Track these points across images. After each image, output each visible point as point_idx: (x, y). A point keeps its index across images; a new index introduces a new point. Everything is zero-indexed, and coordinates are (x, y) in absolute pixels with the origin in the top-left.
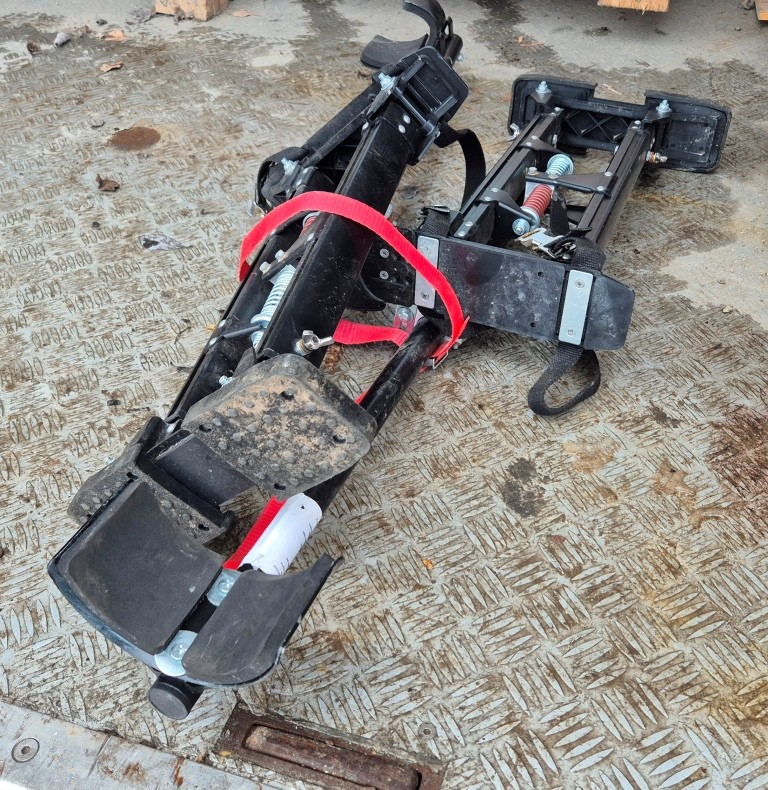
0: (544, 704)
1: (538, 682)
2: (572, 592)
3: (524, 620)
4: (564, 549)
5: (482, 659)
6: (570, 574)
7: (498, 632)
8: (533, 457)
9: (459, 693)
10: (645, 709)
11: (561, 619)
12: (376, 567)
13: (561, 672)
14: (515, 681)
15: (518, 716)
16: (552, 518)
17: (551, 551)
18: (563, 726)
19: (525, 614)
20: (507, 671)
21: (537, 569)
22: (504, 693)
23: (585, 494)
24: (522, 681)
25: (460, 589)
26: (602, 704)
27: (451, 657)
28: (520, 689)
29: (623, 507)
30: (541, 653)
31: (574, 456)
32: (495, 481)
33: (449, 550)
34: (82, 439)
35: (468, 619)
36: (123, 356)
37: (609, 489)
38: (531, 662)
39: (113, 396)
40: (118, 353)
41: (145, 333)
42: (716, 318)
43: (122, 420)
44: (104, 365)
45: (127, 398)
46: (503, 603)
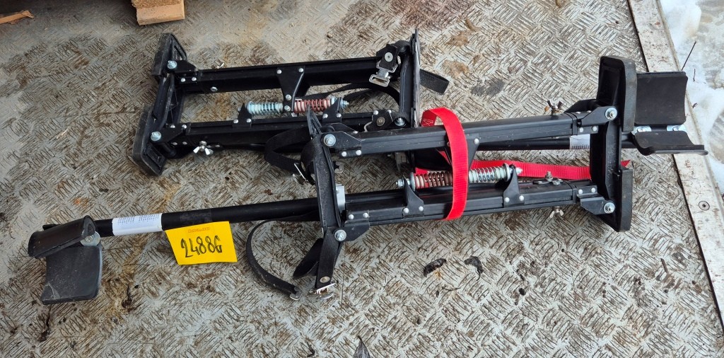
0: (584, 57)
1: (577, 61)
2: (531, 59)
3: (555, 71)
4: (514, 67)
5: (578, 79)
6: (525, 62)
7: (564, 77)
8: (468, 89)
10: (570, 31)
11: (548, 60)
13: (570, 55)
14: (582, 67)
15: (594, 63)
16: (500, 74)
17: (517, 71)
18: (589, 50)
19: (552, 71)
20: (579, 70)
21: (529, 72)
22: (588, 69)
23: (481, 66)
24: (580, 65)
25: (553, 94)
26: (575, 42)
27: (583, 88)
28: (584, 65)
29: (482, 52)
30: (566, 62)
31: (462, 74)
32: (489, 99)
33: (536, 103)
34: (554, 293)
35: (564, 88)
36: (484, 312)
37: (474, 59)
38: (571, 64)
39: (517, 296)
40: (482, 318)
41: (458, 312)
42: (337, 39)
43: (532, 280)
44: (496, 319)
45: (515, 287)
46: (551, 79)
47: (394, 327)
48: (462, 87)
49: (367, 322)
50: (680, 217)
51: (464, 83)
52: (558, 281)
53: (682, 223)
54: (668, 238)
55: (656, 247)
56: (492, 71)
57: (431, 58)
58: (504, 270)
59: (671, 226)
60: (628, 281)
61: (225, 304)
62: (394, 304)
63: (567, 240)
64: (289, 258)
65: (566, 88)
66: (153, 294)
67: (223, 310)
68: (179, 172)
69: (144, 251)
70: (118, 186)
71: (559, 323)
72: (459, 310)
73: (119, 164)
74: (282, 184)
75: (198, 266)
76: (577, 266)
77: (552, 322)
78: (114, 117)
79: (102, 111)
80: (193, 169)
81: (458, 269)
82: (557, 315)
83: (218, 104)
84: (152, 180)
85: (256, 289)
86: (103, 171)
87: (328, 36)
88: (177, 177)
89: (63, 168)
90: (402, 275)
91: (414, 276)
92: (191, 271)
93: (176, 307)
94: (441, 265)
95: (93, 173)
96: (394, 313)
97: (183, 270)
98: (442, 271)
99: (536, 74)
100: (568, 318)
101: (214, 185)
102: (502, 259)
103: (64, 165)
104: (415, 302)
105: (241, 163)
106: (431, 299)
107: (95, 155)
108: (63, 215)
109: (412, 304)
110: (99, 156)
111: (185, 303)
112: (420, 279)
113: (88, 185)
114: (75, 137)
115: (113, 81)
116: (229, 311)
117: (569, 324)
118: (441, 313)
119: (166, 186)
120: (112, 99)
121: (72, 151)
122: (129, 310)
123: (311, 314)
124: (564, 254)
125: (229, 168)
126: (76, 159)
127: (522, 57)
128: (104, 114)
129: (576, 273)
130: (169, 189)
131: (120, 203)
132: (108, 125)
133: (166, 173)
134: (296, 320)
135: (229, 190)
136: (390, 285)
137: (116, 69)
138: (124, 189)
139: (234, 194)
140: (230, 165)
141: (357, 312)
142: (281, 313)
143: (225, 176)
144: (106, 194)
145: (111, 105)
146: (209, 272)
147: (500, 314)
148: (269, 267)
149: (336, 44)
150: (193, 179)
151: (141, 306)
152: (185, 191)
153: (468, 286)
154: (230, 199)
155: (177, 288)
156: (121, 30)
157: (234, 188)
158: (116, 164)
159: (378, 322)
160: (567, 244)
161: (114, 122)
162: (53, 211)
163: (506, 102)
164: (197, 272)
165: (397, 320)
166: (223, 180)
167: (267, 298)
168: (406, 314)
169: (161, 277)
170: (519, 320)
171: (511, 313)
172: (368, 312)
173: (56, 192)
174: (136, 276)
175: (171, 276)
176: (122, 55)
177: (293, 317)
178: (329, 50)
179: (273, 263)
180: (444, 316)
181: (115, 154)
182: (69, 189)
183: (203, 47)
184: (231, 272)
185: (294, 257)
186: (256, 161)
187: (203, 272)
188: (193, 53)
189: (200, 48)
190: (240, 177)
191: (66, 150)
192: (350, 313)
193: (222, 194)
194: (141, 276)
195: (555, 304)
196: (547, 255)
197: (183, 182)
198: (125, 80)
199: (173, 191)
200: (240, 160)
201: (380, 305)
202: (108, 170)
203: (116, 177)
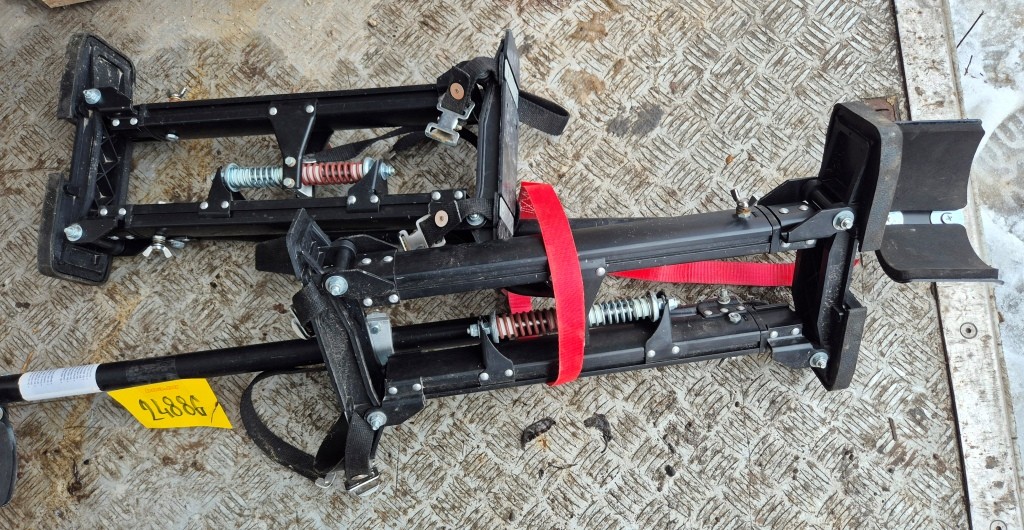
0: (801, 61)
1: (788, 68)
2: (710, 66)
3: (749, 88)
4: (681, 81)
5: (787, 103)
6: (700, 72)
7: (764, 99)
8: (602, 124)
9: (815, 108)
10: (780, 10)
11: (738, 67)
12: (747, 191)
13: (776, 58)
14: (795, 79)
15: (815, 72)
16: (656, 95)
17: (685, 89)
18: (810, 48)
19: (744, 88)
20: (789, 86)
21: (706, 91)
22: (804, 84)
23: (626, 80)
24: (792, 77)
25: (742, 132)
26: (787, 32)
27: (793, 121)
28: (798, 76)
29: (628, 54)
30: (768, 72)
31: (592, 96)
32: (637, 141)
33: (712, 150)
34: (719, 471)
35: (762, 120)
36: (610, 503)
37: (615, 66)
38: (777, 76)
39: (661, 478)
40: (607, 511)
41: (571, 502)
42: (385, 30)
43: (686, 451)
44: (627, 512)
45: (659, 463)
46: (741, 104)
47: (475, 526)
48: (593, 121)
49: (435, 518)
50: (927, 349)
51: (595, 113)
52: (726, 455)
53: (929, 359)
54: (903, 384)
55: (883, 398)
56: (643, 90)
57: (543, 65)
58: (644, 436)
59: (911, 363)
60: (834, 454)
61: (221, 489)
62: (476, 490)
63: (745, 387)
64: (315, 417)
65: (765, 120)
66: (112, 474)
67: (218, 499)
68: (137, 273)
69: (93, 406)
70: (43, 299)
71: (722, 520)
72: (573, 499)
75: (176, 432)
76: (757, 430)
77: (712, 518)
78: (26, 177)
79: (7, 167)
80: (159, 268)
81: (574, 434)
82: (721, 507)
83: (193, 153)
84: (95, 288)
85: (266, 466)
86: (19, 272)
87: (369, 24)
88: (134, 283)
90: (488, 444)
91: (507, 446)
92: (167, 438)
93: (148, 494)
94: (548, 428)
95: (4, 275)
96: (474, 505)
97: (155, 436)
98: (549, 438)
99: (716, 95)
100: (737, 512)
101: (194, 296)
102: (642, 418)
104: (506, 487)
105: (234, 259)
106: (531, 482)
109: (502, 490)
110: (9, 246)
111: (162, 487)
112: (515, 450)
115: (20, 113)
116: (227, 499)
117: (737, 522)
118: (545, 504)
119: (118, 297)
120: (21, 145)
122: (79, 499)
123: (350, 505)
124: (738, 409)
125: (216, 268)
127: (695, 62)
128: (12, 172)
129: (754, 441)
131: (50, 328)
132: (19, 192)
133: (116, 276)
134: (328, 516)
135: (218, 305)
136: (470, 458)
137: (21, 89)
138: (53, 303)
139: (225, 312)
140: (217, 262)
141: (419, 502)
142: (304, 505)
143: (209, 280)
144: (28, 311)
145: (20, 157)
146: (194, 440)
147: (634, 506)
148: (285, 432)
149: (384, 39)
150: (160, 286)
151: (96, 492)
152: (150, 307)
153: (588, 462)
154: (220, 320)
155: (148, 465)
156: (25, 16)
157: (226, 302)
159: (451, 517)
160: (745, 394)
161: (28, 186)
163: (663, 148)
164: (175, 439)
165: (480, 515)
166: (207, 288)
167: (284, 480)
168: (493, 505)
169: (122, 446)
170: (662, 515)
171: (651, 504)
172: (436, 502)
174: (85, 445)
175: (137, 445)
176: (30, 63)
177: (324, 510)
178: (372, 50)
179: (290, 425)
180: (549, 508)
181: (34, 244)
183: (161, 46)
184: (227, 440)
185: (322, 415)
187: (185, 440)
188: (145, 57)
189: (156, 47)
190: (234, 282)
192: (410, 504)
193: (206, 312)
194: (92, 444)
195: (718, 490)
196: (711, 412)
197: (145, 291)
198: (39, 109)
199: (130, 307)
200: (233, 254)
201: (454, 491)
202: (27, 270)
203: (39, 283)
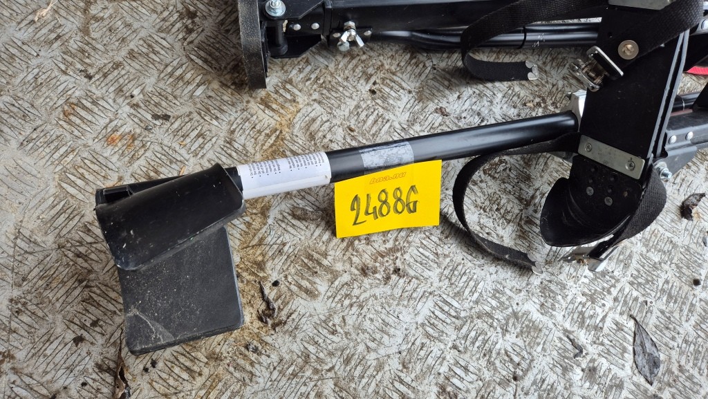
47: (670, 296)
49: (635, 294)
61: (430, 293)
64: (502, 211)
66: (307, 291)
67: (430, 303)
68: (290, 82)
69: (270, 221)
70: (186, 110)
73: (175, 69)
74: (459, 97)
75: (368, 239)
80: (313, 76)
84: (246, 97)
85: (470, 264)
86: (150, 82)
88: (289, 91)
89: (63, 78)
92: (360, 246)
93: (354, 309)
94: (698, 202)
95: (130, 86)
96: (664, 276)
98: (700, 211)
101: (355, 103)
103: (65, 73)
104: (683, 257)
106: (699, 250)
107: (124, 53)
108: (92, 166)
109: (681, 260)
110: (132, 55)
111: (367, 300)
112: (679, 224)
113: (127, 109)
114: (72, 19)
116: (440, 304)
119: (274, 106)
121: (73, 46)
122: (274, 326)
123: (558, 292)
125: (371, 75)
126: (87, 61)
130: (282, 111)
131: (201, 140)
134: (542, 305)
135: (381, 110)
138: (200, 114)
139: (391, 117)
141: (618, 281)
142: (518, 298)
143: (368, 88)
144: (168, 124)
146: (390, 245)
150: (317, 94)
151: (294, 316)
152: (311, 115)
155: (346, 278)
158: (169, 69)
159: (649, 291)
162: (68, 159)
164: (370, 247)
165: (670, 285)
166: (366, 95)
167: (490, 276)
168: (678, 275)
169: (311, 263)
172: (632, 279)
173: (61, 122)
174: (269, 265)
175: (329, 258)
177: (537, 301)
179: (482, 221)
181: (162, 52)
182: (90, 118)
184: (425, 242)
186: (408, 63)
187: (379, 245)
190: (392, 88)
191: (59, 43)
192: (610, 283)
193: (371, 118)
194: (279, 262)
197: (302, 99)
199: (289, 116)
200: (385, 62)
201: (643, 266)
202: (159, 80)
203: (178, 93)
